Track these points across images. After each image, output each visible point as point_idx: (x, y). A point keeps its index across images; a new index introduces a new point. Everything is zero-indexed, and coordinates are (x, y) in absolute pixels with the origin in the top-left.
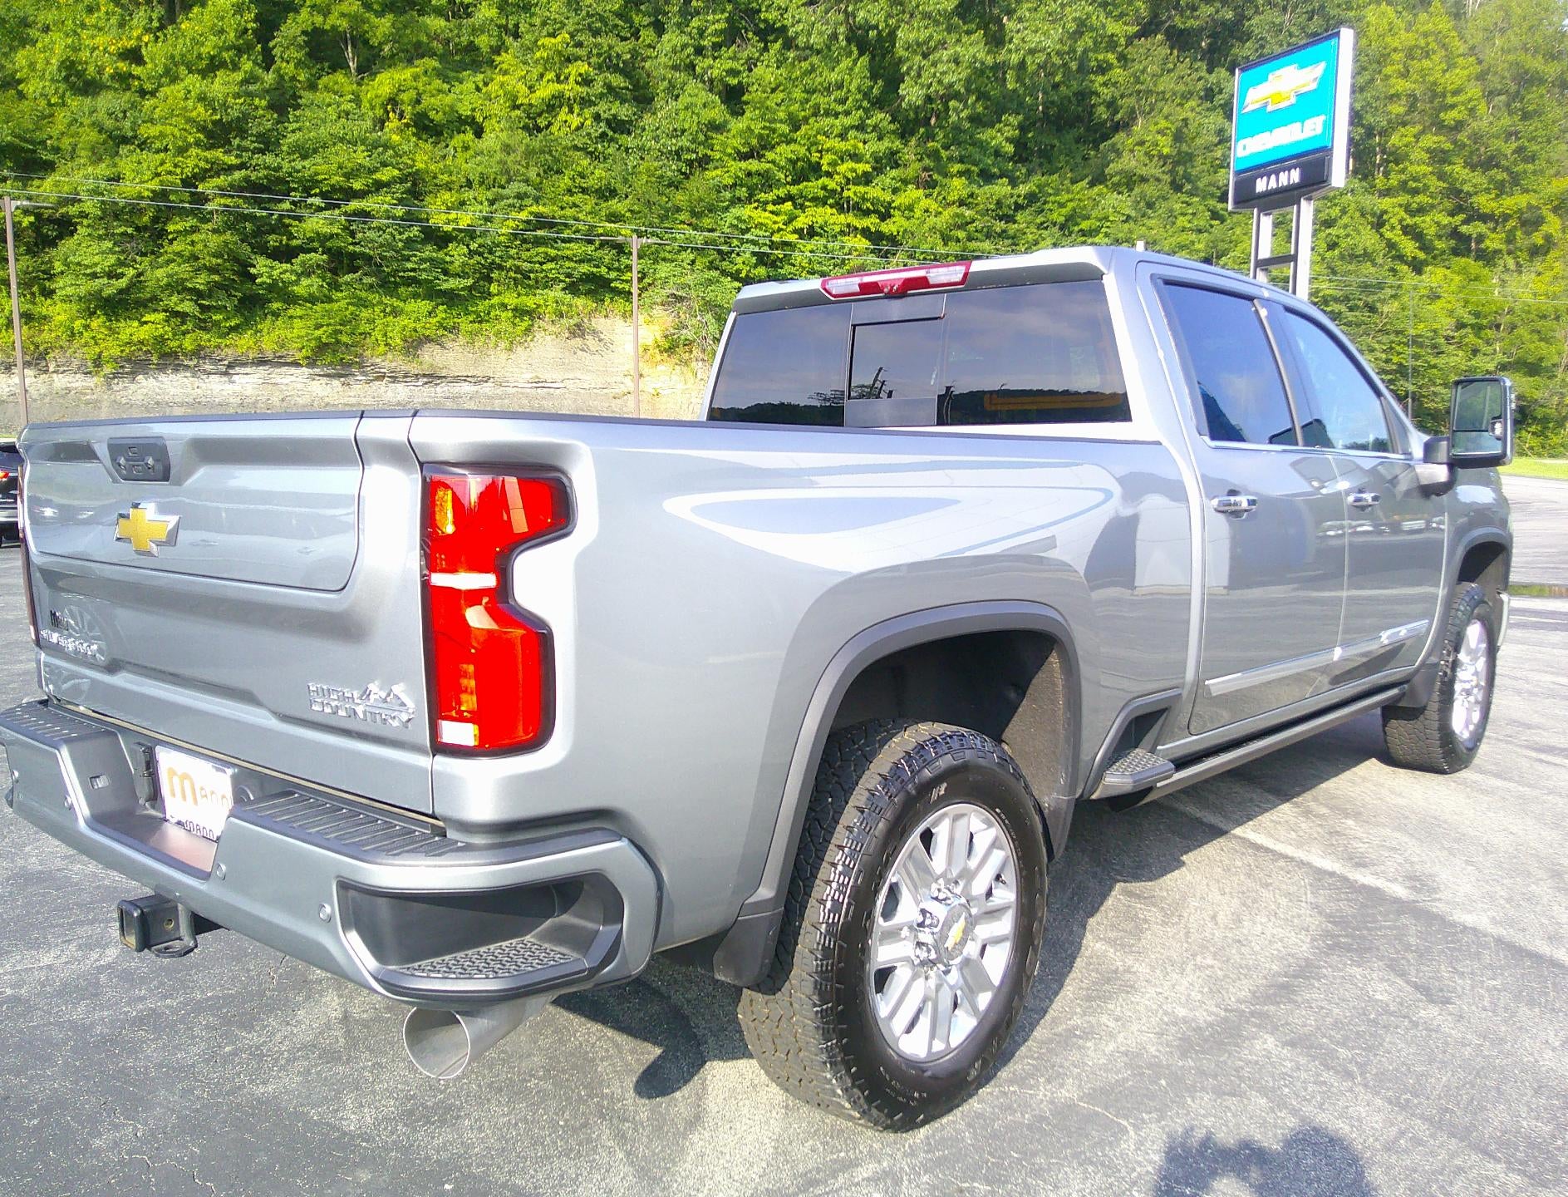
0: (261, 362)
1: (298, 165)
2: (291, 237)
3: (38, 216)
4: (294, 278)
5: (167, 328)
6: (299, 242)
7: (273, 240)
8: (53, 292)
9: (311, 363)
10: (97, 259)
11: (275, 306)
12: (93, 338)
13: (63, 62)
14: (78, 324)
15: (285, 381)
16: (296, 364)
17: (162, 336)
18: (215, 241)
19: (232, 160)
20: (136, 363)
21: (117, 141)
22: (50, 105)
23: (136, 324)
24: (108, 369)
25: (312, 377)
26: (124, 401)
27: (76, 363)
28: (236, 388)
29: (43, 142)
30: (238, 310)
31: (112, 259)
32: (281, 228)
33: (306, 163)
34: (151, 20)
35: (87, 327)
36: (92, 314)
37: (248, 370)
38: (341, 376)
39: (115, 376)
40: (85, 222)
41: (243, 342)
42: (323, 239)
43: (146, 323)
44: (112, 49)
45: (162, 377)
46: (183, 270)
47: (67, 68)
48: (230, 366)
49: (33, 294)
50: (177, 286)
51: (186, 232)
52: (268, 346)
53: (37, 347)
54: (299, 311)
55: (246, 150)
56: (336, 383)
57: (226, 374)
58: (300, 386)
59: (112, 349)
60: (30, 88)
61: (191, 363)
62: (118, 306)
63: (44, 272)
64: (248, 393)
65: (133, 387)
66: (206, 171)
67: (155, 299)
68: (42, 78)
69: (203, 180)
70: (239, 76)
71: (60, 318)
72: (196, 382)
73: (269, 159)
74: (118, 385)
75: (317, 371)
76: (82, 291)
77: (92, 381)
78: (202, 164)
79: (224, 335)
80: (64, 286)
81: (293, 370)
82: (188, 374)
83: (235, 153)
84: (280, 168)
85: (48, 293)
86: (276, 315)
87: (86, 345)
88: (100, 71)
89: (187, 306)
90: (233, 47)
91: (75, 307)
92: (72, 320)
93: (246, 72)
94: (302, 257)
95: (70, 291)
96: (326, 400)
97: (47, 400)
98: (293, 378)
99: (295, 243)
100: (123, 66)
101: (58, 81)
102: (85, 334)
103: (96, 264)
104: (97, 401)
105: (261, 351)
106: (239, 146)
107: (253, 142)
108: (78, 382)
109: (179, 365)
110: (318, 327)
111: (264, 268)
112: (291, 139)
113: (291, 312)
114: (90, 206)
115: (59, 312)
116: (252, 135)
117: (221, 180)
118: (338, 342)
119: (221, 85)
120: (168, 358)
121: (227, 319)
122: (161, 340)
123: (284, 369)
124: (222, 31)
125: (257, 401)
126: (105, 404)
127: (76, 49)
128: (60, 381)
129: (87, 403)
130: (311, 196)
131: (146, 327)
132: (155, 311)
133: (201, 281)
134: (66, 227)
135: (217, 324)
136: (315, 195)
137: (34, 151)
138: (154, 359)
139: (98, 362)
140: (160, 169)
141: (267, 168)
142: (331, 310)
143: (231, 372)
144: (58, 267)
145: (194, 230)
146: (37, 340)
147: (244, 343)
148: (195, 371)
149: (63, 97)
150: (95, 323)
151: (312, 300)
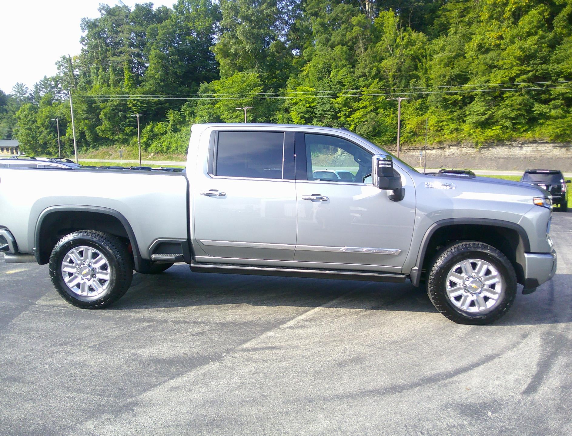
0: (534, 142)
1: (555, 67)
2: (550, 94)
3: (464, 96)
4: (548, 111)
5: (501, 131)
6: (554, 96)
7: (543, 97)
8: (465, 121)
9: (553, 142)
10: (479, 109)
11: (541, 121)
12: (476, 136)
13: (478, 44)
14: (472, 131)
15: (543, 149)
16: (547, 143)
17: (498, 134)
18: (520, 99)
19: (529, 69)
20: (489, 143)
21: (491, 67)
22: (473, 59)
23: (490, 130)
24: (480, 146)
25: (554, 147)
26: (484, 157)
27: (470, 144)
28: (524, 152)
29: (468, 72)
30: (527, 123)
31: (484, 109)
32: (547, 92)
33: (559, 66)
34: (509, 24)
35: (474, 132)
36: (477, 128)
37: (529, 145)
38: (565, 147)
39: (482, 148)
40: (477, 97)
41: (527, 135)
42: (562, 94)
43: (494, 130)
44: (495, 36)
45: (498, 148)
46: (507, 111)
47: (479, 46)
48: (523, 144)
49: (460, 122)
50: (505, 117)
51: (510, 97)
52: (537, 136)
53: (458, 139)
54: (550, 122)
55: (536, 64)
56: (564, 149)
57: (520, 147)
58: (548, 151)
59: (482, 139)
60: (467, 55)
61: (508, 143)
62: (485, 124)
63: (464, 114)
64: (528, 154)
65: (488, 152)
66: (519, 74)
67: (497, 121)
68: (472, 51)
69: (518, 77)
70: (537, 37)
71: (466, 129)
72: (510, 150)
73: (544, 66)
74: (483, 151)
75: (556, 145)
76: (474, 120)
77: (474, 150)
78: (517, 72)
79: (521, 133)
80: (469, 119)
81: (546, 145)
82: (507, 147)
83: (531, 66)
84: (548, 69)
85: (464, 121)
86: (542, 124)
87: (474, 138)
88: (490, 45)
89: (508, 123)
90: (536, 27)
91: (472, 125)
92: (470, 130)
93: (539, 35)
94: (553, 102)
95: (470, 120)
96: (558, 156)
97: (460, 157)
98: (546, 148)
99: (551, 97)
100: (498, 42)
101: (476, 51)
102: (474, 134)
103: (479, 111)
104: (475, 157)
105: (534, 138)
106: (533, 63)
107: (538, 61)
108: (470, 151)
109: (504, 144)
110: (557, 128)
111: (538, 108)
112: (554, 57)
113: (547, 123)
114: (479, 91)
115: (466, 127)
116: (538, 58)
117: (524, 77)
118: (565, 133)
119: (530, 42)
120: (500, 141)
121: (523, 127)
122: (498, 135)
123: (543, 145)
124: (533, 22)
125: (531, 157)
126: (477, 158)
127: (483, 39)
128: (464, 150)
129: (472, 158)
130: (560, 78)
131: (493, 131)
132: (498, 125)
133: (513, 115)
134: (472, 99)
135: (519, 129)
136: (562, 77)
137: (465, 75)
138: (496, 142)
139: (477, 144)
140: (503, 76)
141: (543, 70)
142: (563, 122)
143: (523, 146)
144: (467, 113)
145: (513, 96)
146: (459, 137)
147: (529, 135)
148: (510, 146)
149: (477, 56)
150: (477, 130)
151: (556, 118)
